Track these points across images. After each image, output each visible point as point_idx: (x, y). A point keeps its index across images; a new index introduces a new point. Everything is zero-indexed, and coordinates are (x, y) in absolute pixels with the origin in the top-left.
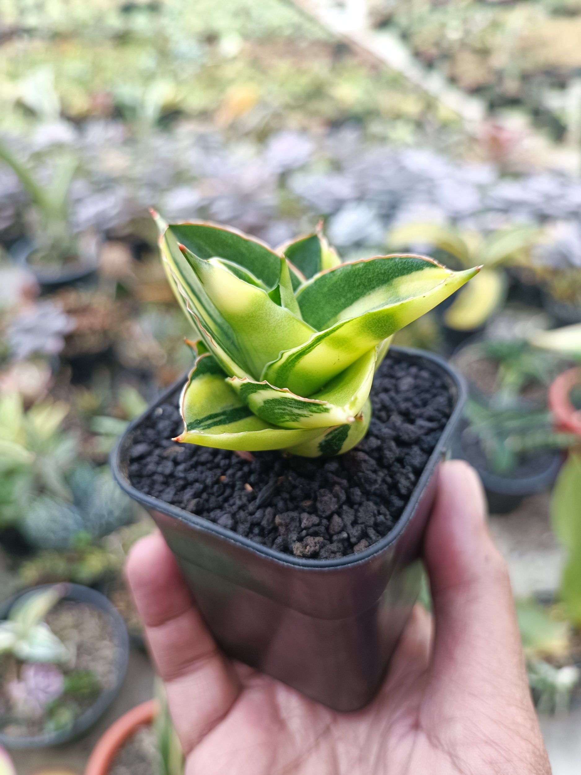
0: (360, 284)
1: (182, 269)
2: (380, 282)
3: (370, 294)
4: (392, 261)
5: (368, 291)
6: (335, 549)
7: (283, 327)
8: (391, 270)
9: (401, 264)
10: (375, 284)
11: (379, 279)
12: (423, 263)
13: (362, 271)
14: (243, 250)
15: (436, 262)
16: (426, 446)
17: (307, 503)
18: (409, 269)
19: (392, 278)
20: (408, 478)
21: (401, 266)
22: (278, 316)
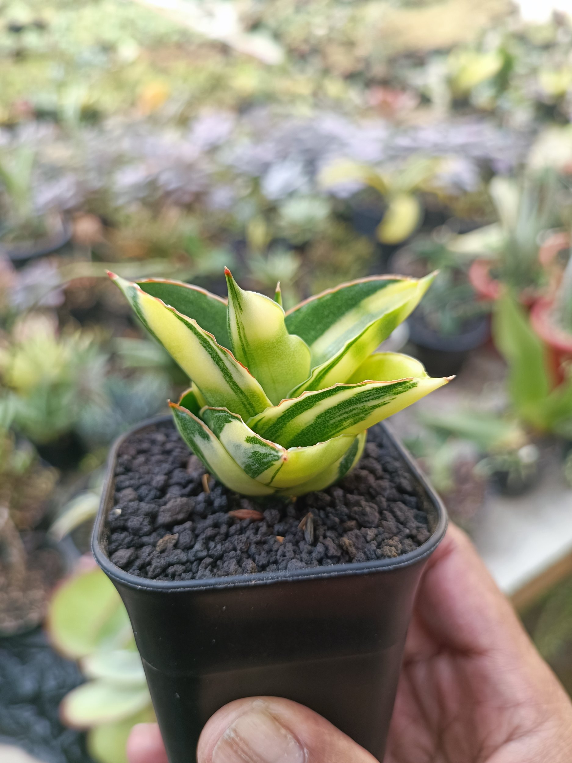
0: (329, 314)
2: (349, 307)
3: (340, 320)
5: (338, 317)
10: (344, 310)
11: (347, 304)
13: (331, 302)
17: (352, 523)
19: (359, 301)
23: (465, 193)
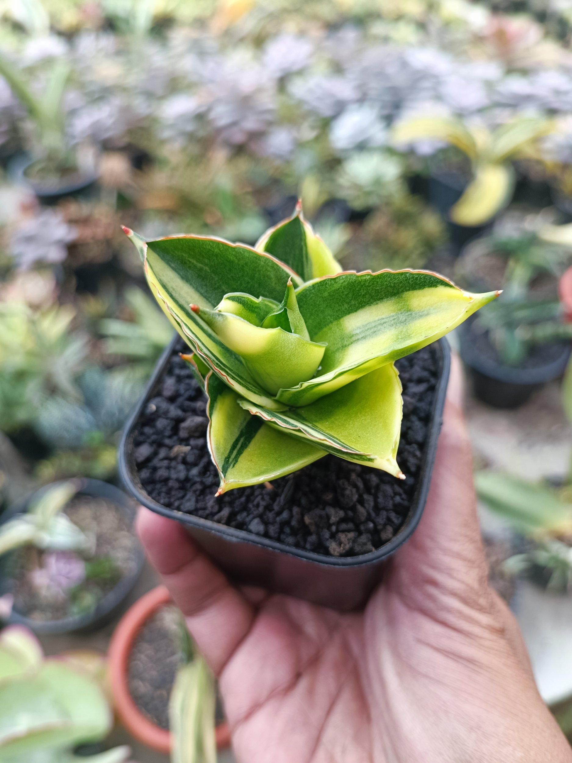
0: (366, 294)
1: (171, 290)
2: (389, 294)
3: (377, 304)
4: (403, 276)
5: (375, 301)
6: (365, 541)
7: (297, 354)
8: (402, 284)
9: (412, 279)
10: (384, 295)
11: (388, 291)
12: (437, 280)
13: (369, 283)
14: (232, 258)
15: (452, 283)
16: (422, 414)
17: (329, 497)
18: (421, 284)
19: (403, 291)
20: (415, 456)
21: (412, 281)
22: (292, 345)
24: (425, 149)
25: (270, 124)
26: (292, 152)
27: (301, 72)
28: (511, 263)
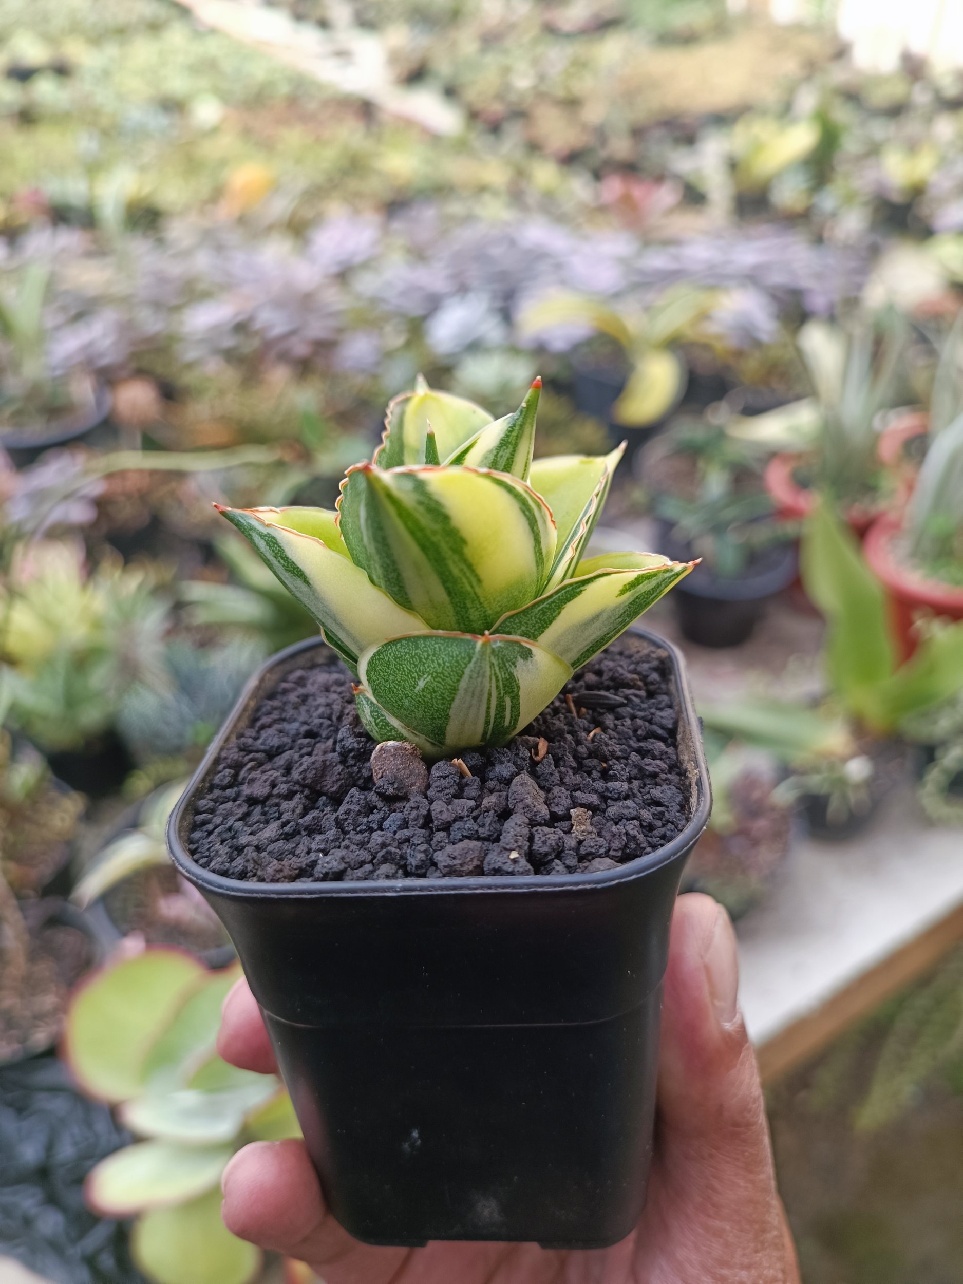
23: (757, 344)
24: (559, 344)
25: (340, 331)
26: (378, 364)
27: (366, 265)
28: (701, 464)
